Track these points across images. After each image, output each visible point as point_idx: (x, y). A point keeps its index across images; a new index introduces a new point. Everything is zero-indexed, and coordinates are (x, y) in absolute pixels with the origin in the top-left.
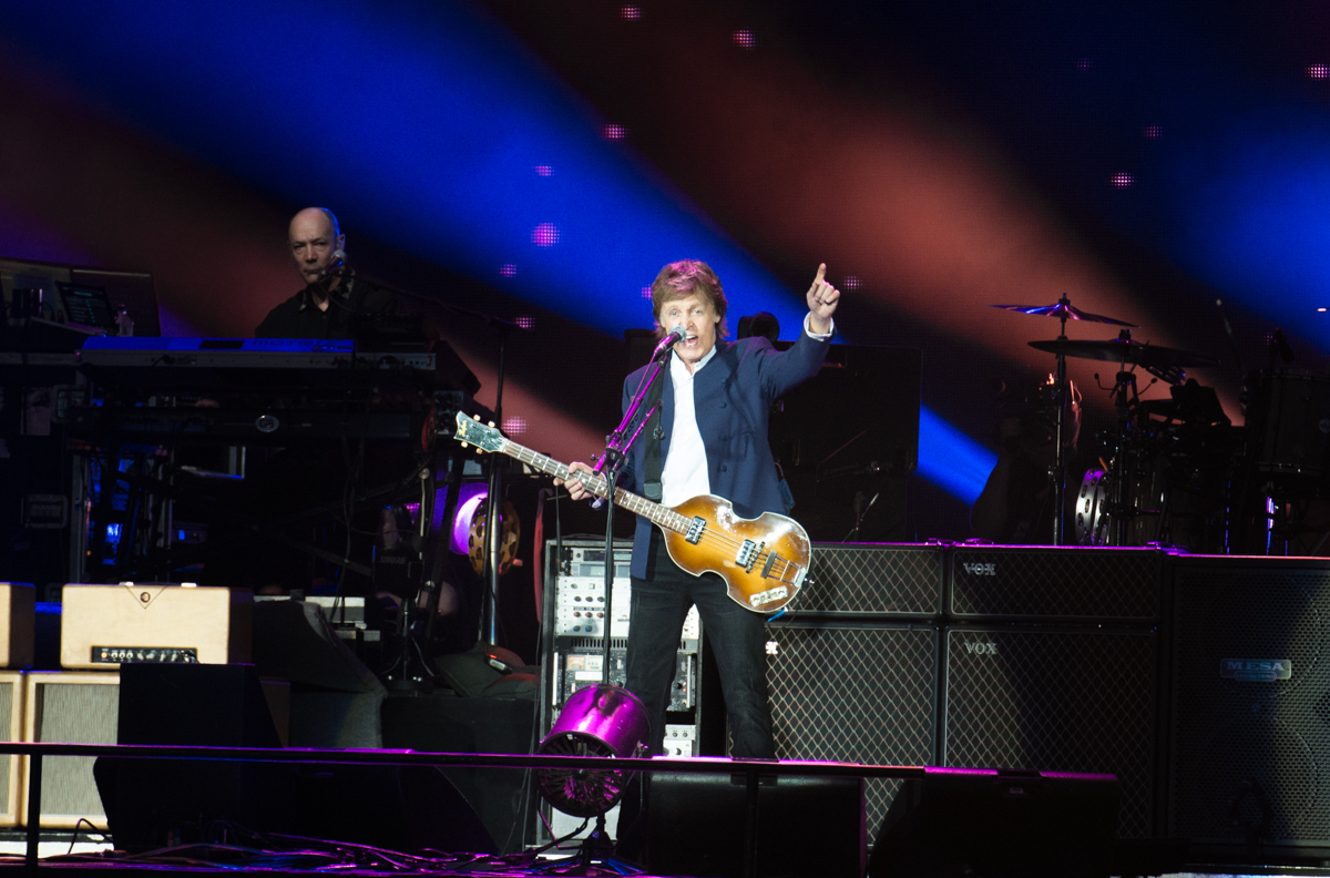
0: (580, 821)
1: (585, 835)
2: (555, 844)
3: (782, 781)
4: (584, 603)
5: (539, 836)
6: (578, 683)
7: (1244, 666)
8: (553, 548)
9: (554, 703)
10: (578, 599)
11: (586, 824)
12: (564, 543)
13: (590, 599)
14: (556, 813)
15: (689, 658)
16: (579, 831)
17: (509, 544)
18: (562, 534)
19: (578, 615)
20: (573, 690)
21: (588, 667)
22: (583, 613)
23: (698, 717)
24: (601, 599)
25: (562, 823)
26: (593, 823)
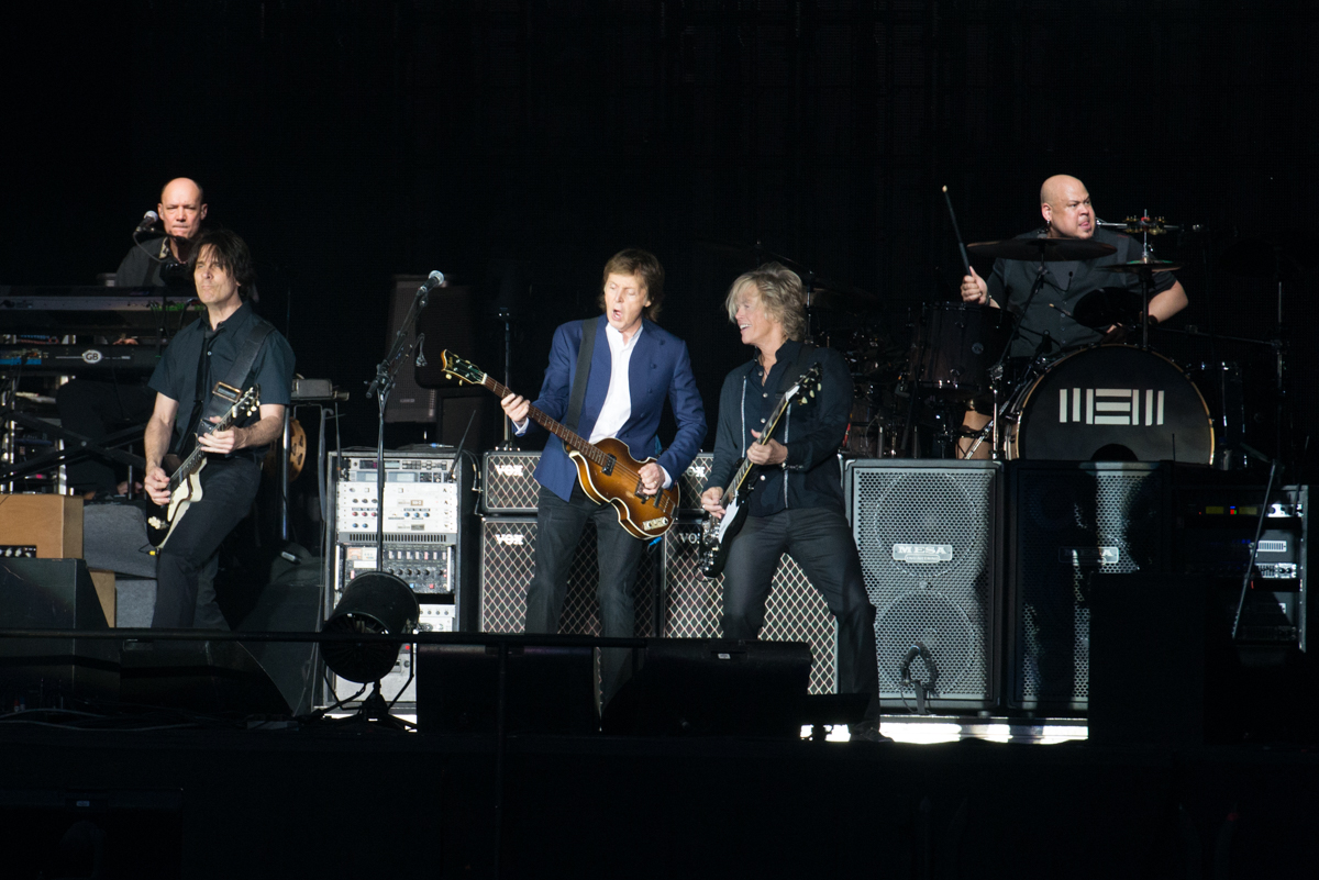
0: (359, 686)
1: (363, 697)
2: (339, 706)
3: (528, 650)
4: (361, 504)
5: (325, 699)
6: (356, 571)
7: (913, 550)
8: (335, 458)
9: (337, 587)
10: (355, 501)
11: (364, 688)
12: (344, 454)
13: (365, 501)
14: (339, 680)
15: (449, 549)
16: (358, 694)
17: (298, 455)
18: (341, 447)
19: (356, 514)
20: (352, 576)
21: (364, 558)
22: (360, 513)
23: (457, 598)
24: (374, 501)
25: (345, 688)
26: (370, 687)
